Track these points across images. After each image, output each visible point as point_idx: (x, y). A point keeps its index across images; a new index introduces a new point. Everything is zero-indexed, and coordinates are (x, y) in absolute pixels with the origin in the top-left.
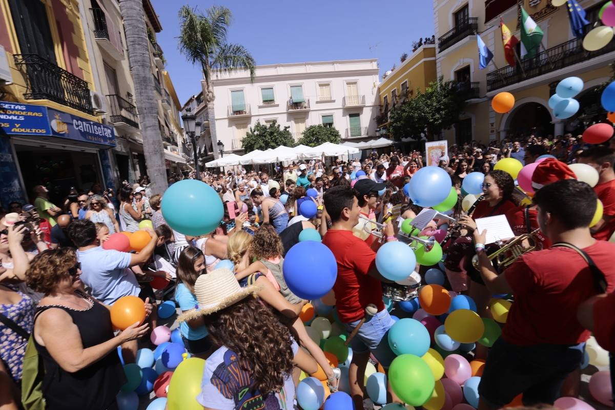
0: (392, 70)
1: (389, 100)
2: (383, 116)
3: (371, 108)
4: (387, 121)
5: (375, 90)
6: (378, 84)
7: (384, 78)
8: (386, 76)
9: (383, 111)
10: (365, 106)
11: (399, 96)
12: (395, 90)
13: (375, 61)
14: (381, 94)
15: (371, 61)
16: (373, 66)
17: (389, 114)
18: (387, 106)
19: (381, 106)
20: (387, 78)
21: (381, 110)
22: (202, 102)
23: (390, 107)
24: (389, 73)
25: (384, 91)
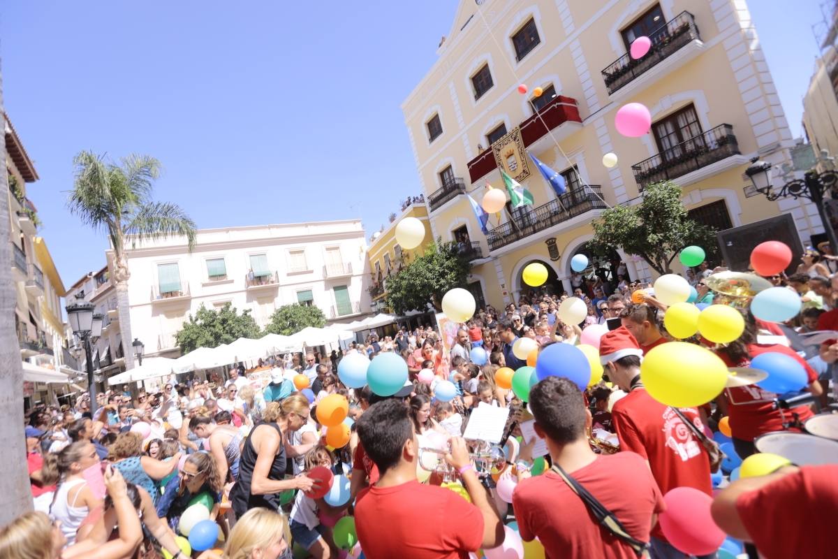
0: (381, 232)
1: (382, 266)
2: (377, 286)
3: (361, 277)
4: (383, 292)
5: (364, 255)
6: (366, 248)
7: (373, 241)
8: (374, 238)
9: (376, 280)
10: (352, 276)
11: (393, 261)
12: (388, 254)
13: (359, 221)
14: (371, 259)
15: (355, 222)
16: (358, 227)
17: (384, 284)
18: (380, 273)
19: (372, 274)
20: (376, 241)
21: (373, 279)
23: (385, 275)
24: (377, 235)
25: (374, 256)
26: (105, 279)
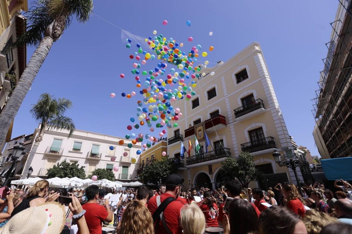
0: (148, 148)
1: (145, 162)
2: (141, 170)
4: (142, 173)
5: (139, 156)
7: (144, 151)
8: (145, 150)
9: (141, 167)
10: (132, 163)
11: (150, 161)
12: (148, 158)
14: (141, 158)
17: (144, 169)
18: (143, 165)
19: (140, 164)
20: (145, 151)
21: (140, 166)
22: (30, 140)
23: (145, 166)
25: (143, 157)
26: (29, 139)
